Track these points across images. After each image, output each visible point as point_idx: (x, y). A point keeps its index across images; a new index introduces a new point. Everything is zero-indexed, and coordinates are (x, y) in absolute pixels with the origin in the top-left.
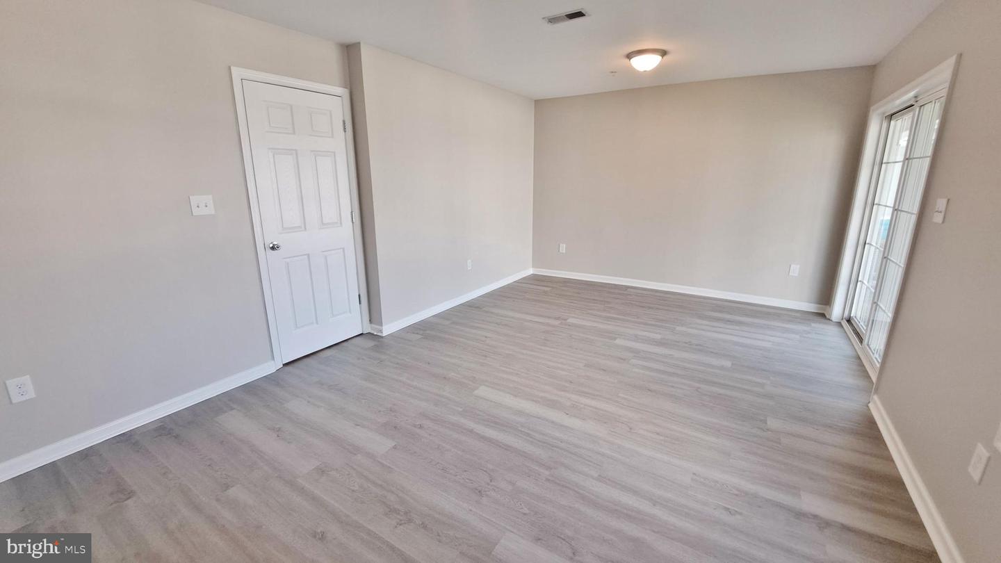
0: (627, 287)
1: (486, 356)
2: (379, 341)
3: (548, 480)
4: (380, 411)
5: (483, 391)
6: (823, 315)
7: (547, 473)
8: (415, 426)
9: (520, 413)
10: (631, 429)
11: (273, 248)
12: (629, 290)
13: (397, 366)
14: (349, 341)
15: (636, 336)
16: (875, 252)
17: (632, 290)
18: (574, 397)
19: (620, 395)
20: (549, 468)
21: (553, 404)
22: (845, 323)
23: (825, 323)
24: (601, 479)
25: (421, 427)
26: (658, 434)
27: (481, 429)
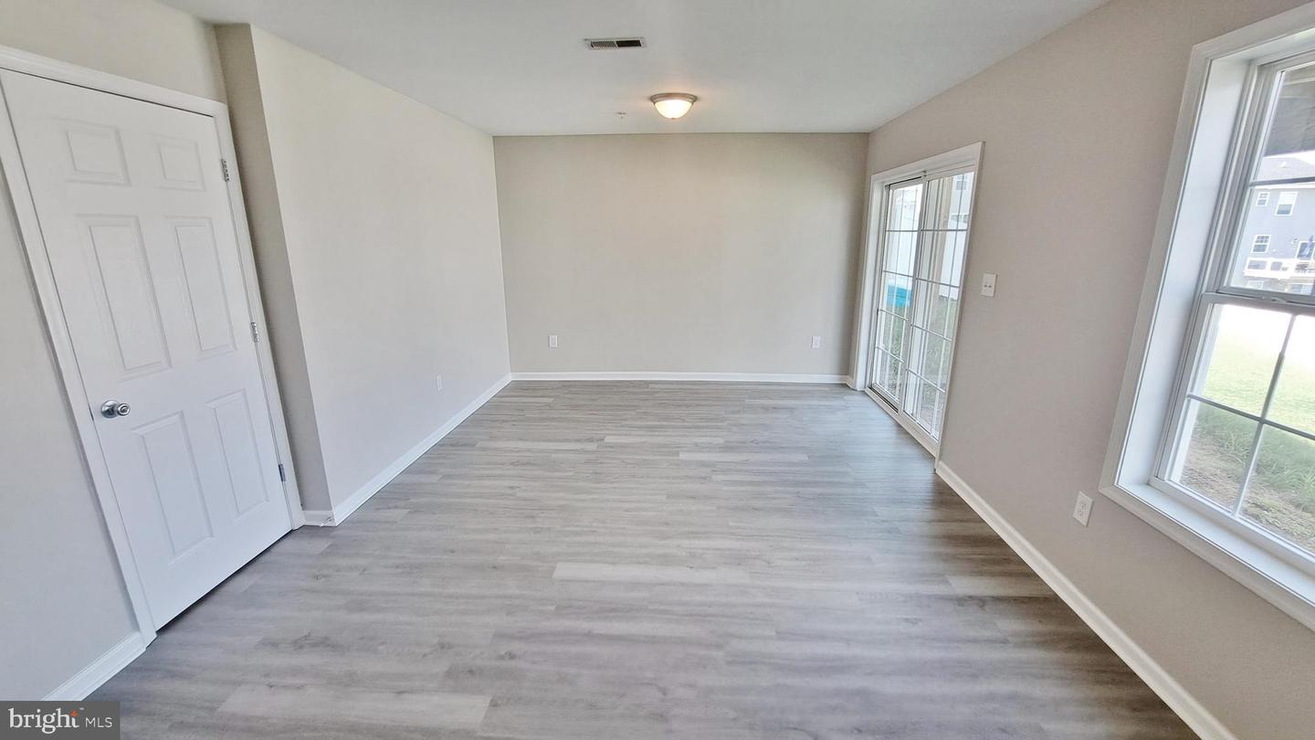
0: (647, 383)
1: (533, 517)
2: (334, 537)
3: (729, 663)
4: (425, 655)
5: (564, 570)
6: (845, 386)
7: (721, 654)
8: (501, 658)
9: (635, 585)
10: (769, 563)
11: (110, 412)
12: (651, 386)
13: (400, 570)
14: (273, 550)
15: (696, 444)
16: (895, 320)
17: (653, 385)
18: (685, 543)
19: (731, 524)
20: (719, 647)
21: (666, 560)
22: (868, 391)
23: (853, 395)
24: (781, 636)
25: (512, 656)
26: (797, 559)
27: (600, 627)
